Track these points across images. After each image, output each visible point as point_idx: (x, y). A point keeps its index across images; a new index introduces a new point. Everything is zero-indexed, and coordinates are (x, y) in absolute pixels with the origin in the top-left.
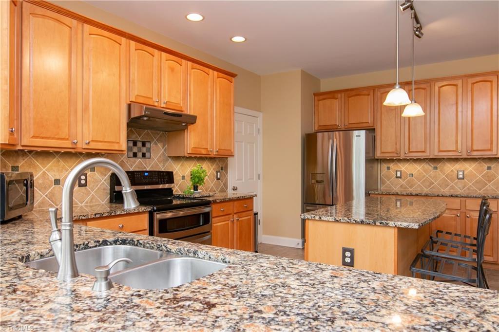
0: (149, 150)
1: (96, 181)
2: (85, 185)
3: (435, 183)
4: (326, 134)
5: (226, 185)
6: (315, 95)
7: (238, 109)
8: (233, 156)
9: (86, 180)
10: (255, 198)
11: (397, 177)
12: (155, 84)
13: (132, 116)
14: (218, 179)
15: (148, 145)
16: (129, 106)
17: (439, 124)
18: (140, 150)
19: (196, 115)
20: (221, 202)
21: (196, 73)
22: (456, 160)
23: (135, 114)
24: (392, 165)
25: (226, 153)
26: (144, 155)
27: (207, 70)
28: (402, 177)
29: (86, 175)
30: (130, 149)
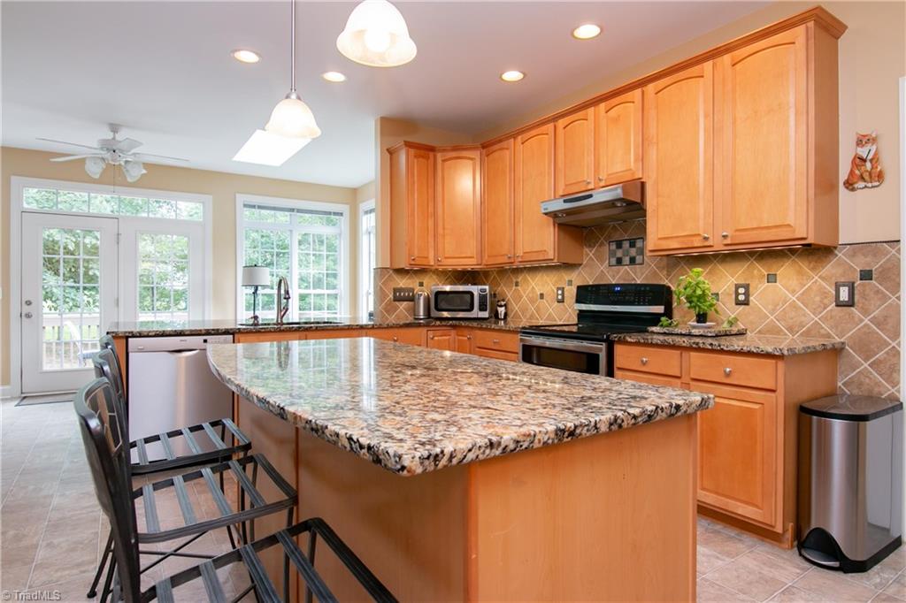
0: (641, 251)
1: (573, 297)
2: (562, 301)
9: (563, 295)
15: (639, 243)
18: (626, 253)
25: (765, 235)
29: (563, 289)
30: (612, 254)
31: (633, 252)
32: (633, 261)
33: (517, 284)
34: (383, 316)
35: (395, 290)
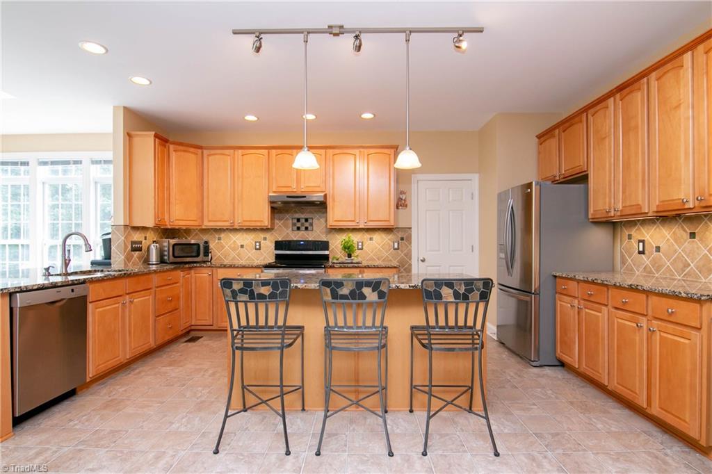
0: (311, 224)
1: (267, 247)
2: (260, 249)
5: (409, 255)
6: (538, 137)
9: (260, 246)
11: (640, 253)
14: (395, 249)
15: (310, 221)
18: (302, 225)
24: (633, 232)
25: (378, 223)
27: (352, 151)
28: (646, 252)
29: (260, 243)
30: (294, 224)
31: (307, 224)
32: (307, 228)
33: (219, 239)
34: (125, 264)
35: (133, 243)
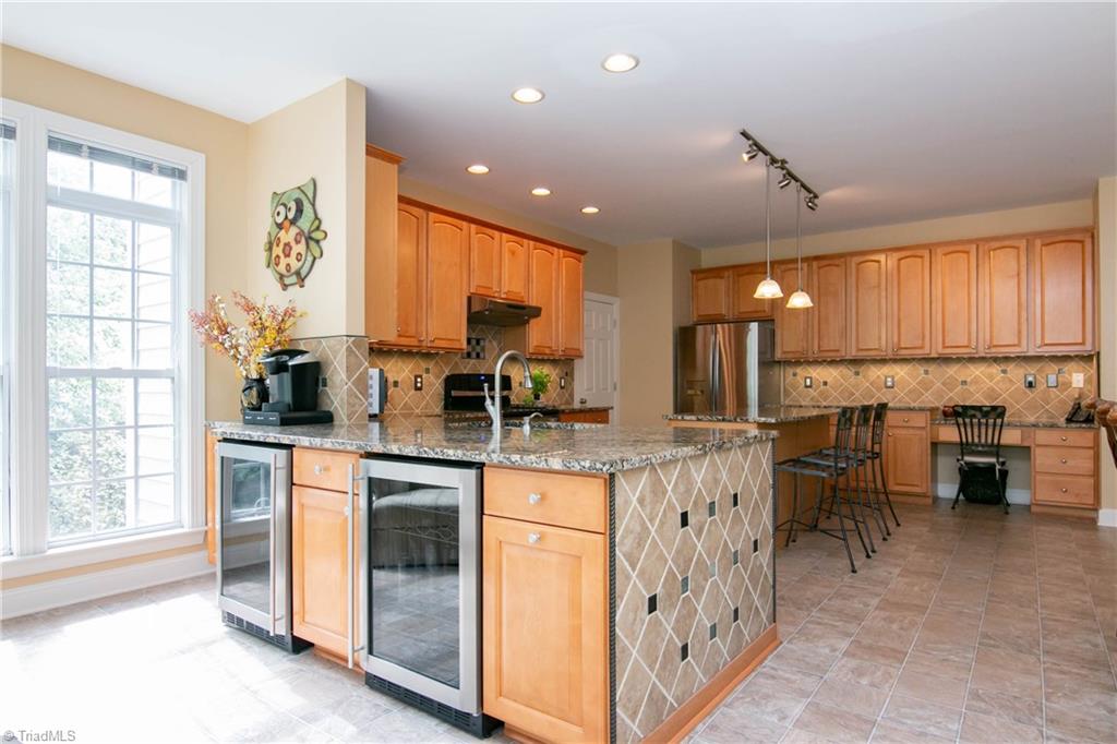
0: (483, 349)
1: (431, 385)
2: (420, 389)
3: (857, 394)
4: (709, 327)
5: (572, 395)
6: (693, 272)
7: (588, 295)
8: (581, 357)
9: (421, 382)
10: (610, 411)
11: (806, 387)
12: (495, 272)
13: (473, 311)
14: (562, 388)
15: (482, 343)
16: (469, 299)
17: (857, 313)
18: (474, 349)
19: (539, 305)
20: (570, 413)
21: (539, 253)
22: (883, 361)
23: (476, 308)
24: (799, 370)
25: (573, 353)
26: (478, 356)
27: (550, 248)
28: (813, 386)
29: (421, 377)
31: (478, 349)
